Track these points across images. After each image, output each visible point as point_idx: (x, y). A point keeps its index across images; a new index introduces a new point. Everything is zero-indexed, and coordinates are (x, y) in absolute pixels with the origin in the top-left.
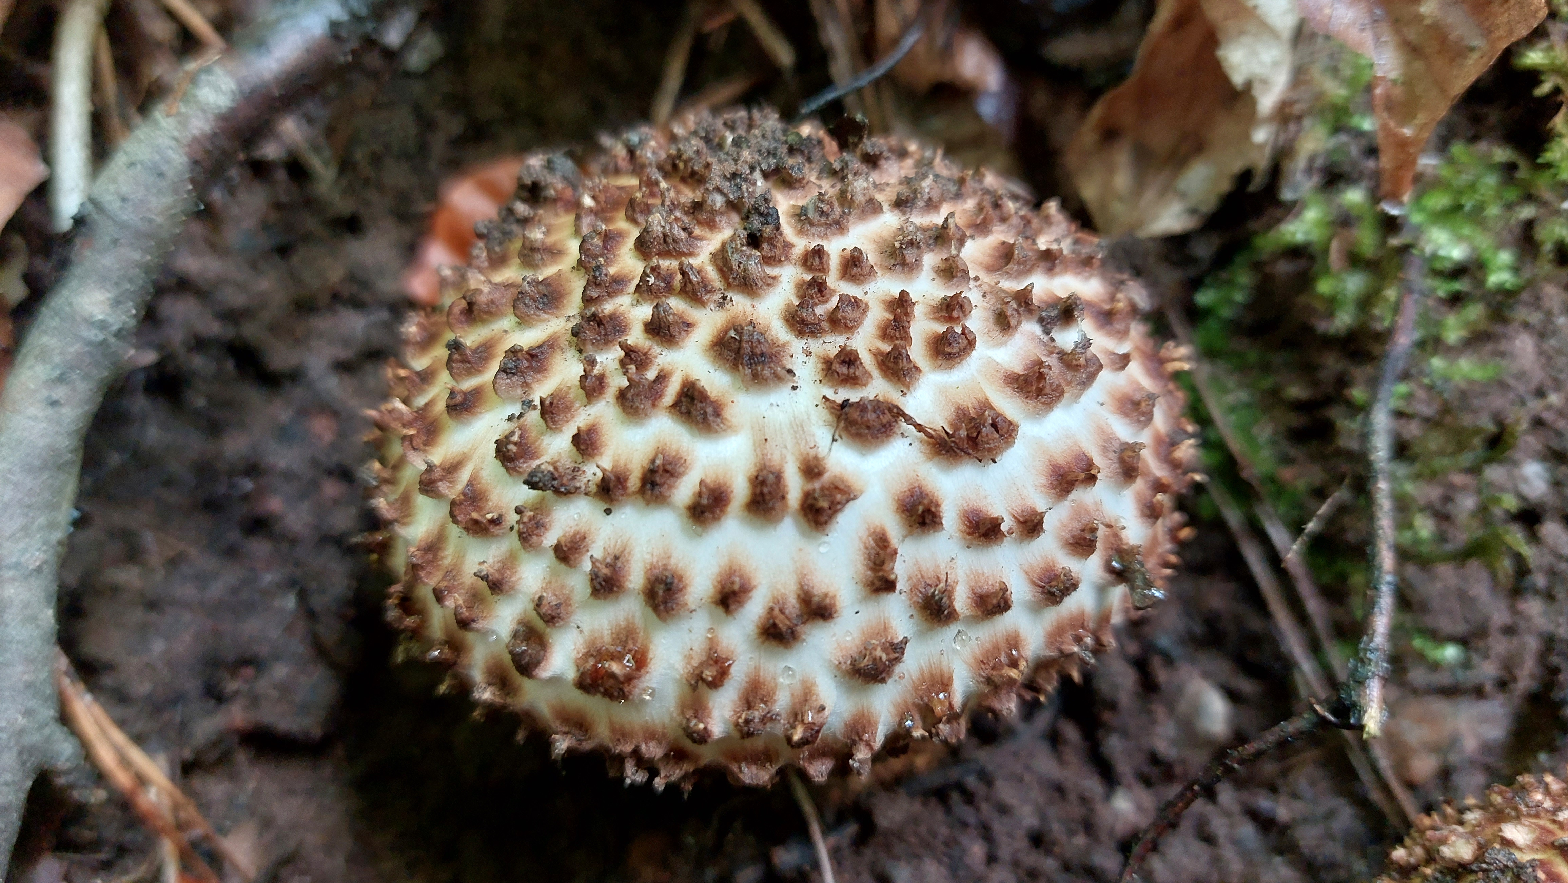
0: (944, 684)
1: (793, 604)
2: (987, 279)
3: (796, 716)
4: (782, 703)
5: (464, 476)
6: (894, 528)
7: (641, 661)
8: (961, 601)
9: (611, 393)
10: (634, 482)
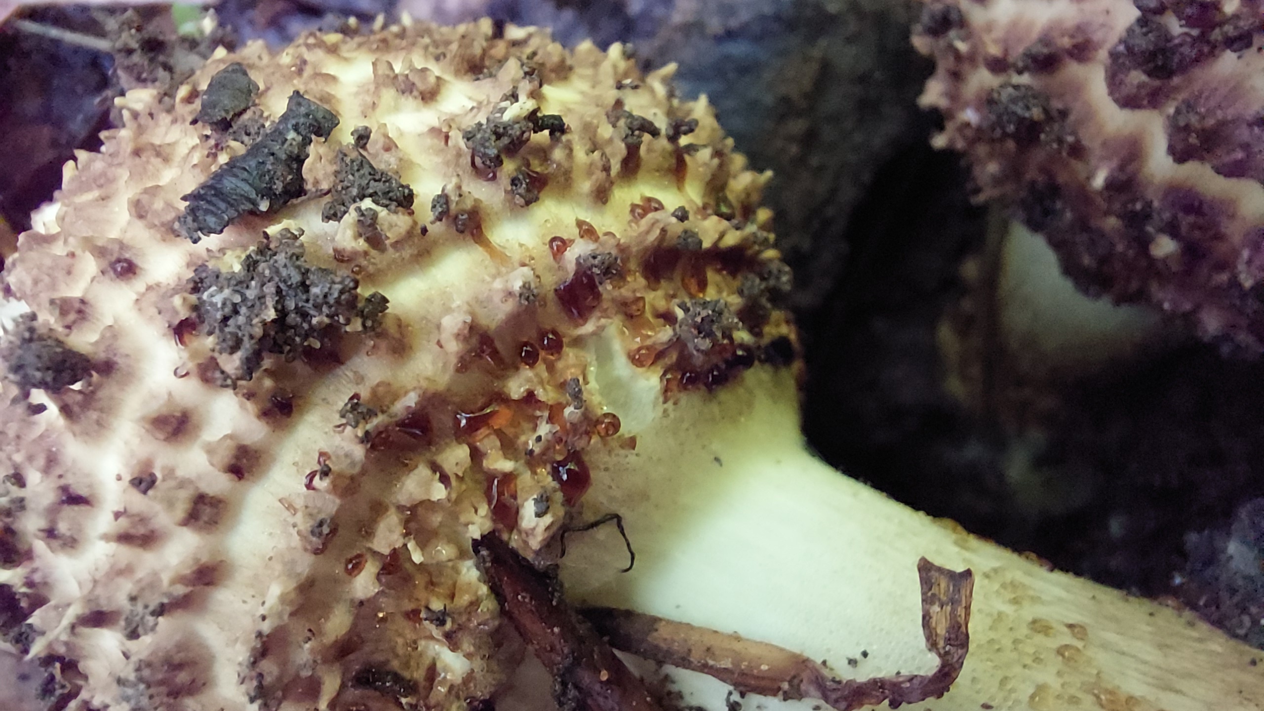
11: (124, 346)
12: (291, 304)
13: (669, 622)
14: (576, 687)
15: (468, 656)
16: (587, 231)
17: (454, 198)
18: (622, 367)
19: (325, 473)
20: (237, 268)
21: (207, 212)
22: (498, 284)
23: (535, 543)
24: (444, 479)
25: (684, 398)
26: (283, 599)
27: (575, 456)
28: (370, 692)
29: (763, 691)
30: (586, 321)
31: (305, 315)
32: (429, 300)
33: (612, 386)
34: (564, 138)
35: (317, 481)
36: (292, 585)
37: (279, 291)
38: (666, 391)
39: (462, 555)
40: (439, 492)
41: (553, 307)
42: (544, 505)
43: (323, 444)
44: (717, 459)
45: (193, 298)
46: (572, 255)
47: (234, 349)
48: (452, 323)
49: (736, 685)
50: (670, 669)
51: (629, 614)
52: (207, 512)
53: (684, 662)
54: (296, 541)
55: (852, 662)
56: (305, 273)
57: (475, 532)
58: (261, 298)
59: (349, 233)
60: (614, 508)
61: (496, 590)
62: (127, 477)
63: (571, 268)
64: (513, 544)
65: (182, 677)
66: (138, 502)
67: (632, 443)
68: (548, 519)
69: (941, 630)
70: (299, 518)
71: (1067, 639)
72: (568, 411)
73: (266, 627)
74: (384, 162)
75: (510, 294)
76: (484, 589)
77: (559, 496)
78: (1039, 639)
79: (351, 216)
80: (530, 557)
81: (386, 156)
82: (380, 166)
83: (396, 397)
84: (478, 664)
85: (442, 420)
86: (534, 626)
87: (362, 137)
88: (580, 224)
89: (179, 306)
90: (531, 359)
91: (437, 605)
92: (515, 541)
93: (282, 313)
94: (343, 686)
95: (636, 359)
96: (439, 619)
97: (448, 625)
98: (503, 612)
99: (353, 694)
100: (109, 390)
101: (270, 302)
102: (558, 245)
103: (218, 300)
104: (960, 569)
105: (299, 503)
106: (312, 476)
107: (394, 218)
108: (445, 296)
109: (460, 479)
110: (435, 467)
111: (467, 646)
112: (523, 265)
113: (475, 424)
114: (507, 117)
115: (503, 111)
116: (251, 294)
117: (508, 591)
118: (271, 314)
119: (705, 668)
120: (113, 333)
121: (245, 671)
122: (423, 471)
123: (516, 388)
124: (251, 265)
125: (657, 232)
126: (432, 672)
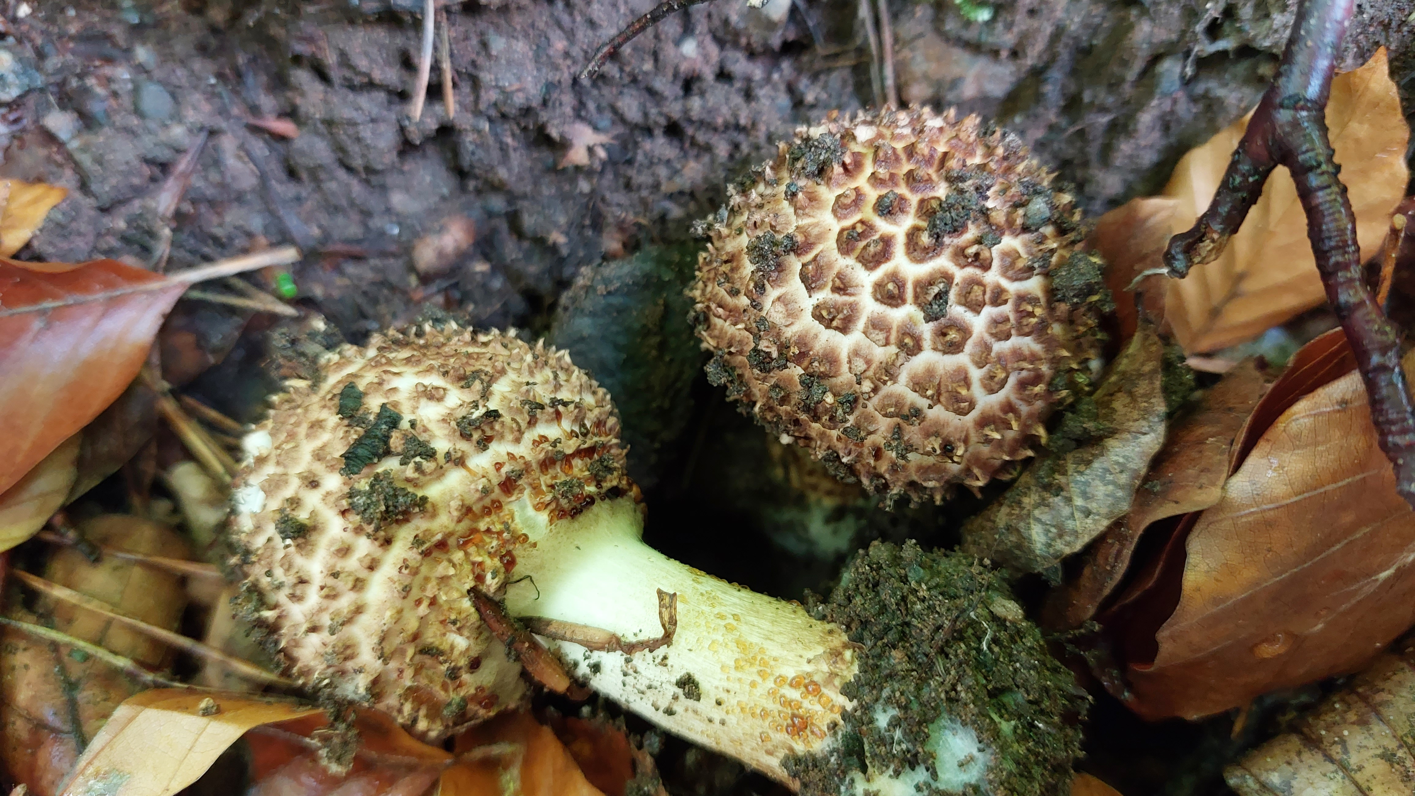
11: (321, 519)
12: (390, 503)
13: (557, 621)
14: (516, 650)
15: (468, 638)
16: (511, 456)
17: (453, 453)
18: (531, 512)
19: (407, 568)
20: (367, 488)
21: (354, 465)
22: (473, 486)
23: (492, 589)
24: (454, 566)
25: (560, 522)
26: (391, 617)
27: (509, 553)
28: (425, 656)
29: (598, 649)
30: (512, 495)
31: (396, 507)
32: (444, 494)
33: (526, 521)
34: (500, 420)
35: (403, 570)
36: (395, 611)
37: (385, 498)
38: (551, 521)
39: (463, 596)
40: (452, 571)
41: (497, 490)
42: (494, 577)
43: (405, 555)
44: (578, 548)
45: (350, 501)
46: (504, 470)
47: (370, 524)
48: (455, 504)
49: (588, 647)
50: (559, 642)
51: (539, 619)
52: (359, 584)
53: (563, 638)
54: (396, 594)
55: (635, 635)
56: (395, 490)
57: (467, 587)
58: (378, 501)
59: (412, 471)
60: (528, 573)
61: (478, 610)
62: (325, 572)
63: (504, 476)
64: (484, 590)
65: (349, 652)
66: (331, 581)
67: (535, 545)
68: (496, 580)
69: (666, 618)
70: (397, 585)
71: (731, 620)
72: (505, 535)
73: (385, 628)
74: (423, 437)
75: (477, 490)
76: (473, 610)
77: (503, 570)
78: (719, 621)
79: (411, 465)
80: (491, 595)
81: (424, 435)
82: (421, 439)
83: (433, 536)
84: (472, 641)
85: (452, 541)
86: (496, 625)
87: (413, 424)
88: (508, 454)
89: (345, 504)
90: (489, 513)
91: (453, 617)
92: (484, 589)
93: (387, 507)
94: (415, 654)
95: (537, 508)
96: (454, 622)
97: (458, 625)
98: (482, 618)
99: (418, 657)
100: (314, 537)
101: (382, 503)
102: (498, 466)
103: (361, 501)
104: (672, 593)
105: (396, 579)
106: (400, 568)
107: (429, 464)
108: (451, 491)
109: (461, 565)
110: (450, 561)
111: (466, 633)
112: (483, 477)
113: (466, 543)
114: (474, 416)
115: (472, 413)
116: (374, 499)
117: (483, 609)
118: (383, 508)
119: (571, 640)
120: (313, 514)
121: (376, 647)
122: (445, 563)
123: (482, 526)
124: (372, 486)
125: (543, 454)
126: (452, 647)
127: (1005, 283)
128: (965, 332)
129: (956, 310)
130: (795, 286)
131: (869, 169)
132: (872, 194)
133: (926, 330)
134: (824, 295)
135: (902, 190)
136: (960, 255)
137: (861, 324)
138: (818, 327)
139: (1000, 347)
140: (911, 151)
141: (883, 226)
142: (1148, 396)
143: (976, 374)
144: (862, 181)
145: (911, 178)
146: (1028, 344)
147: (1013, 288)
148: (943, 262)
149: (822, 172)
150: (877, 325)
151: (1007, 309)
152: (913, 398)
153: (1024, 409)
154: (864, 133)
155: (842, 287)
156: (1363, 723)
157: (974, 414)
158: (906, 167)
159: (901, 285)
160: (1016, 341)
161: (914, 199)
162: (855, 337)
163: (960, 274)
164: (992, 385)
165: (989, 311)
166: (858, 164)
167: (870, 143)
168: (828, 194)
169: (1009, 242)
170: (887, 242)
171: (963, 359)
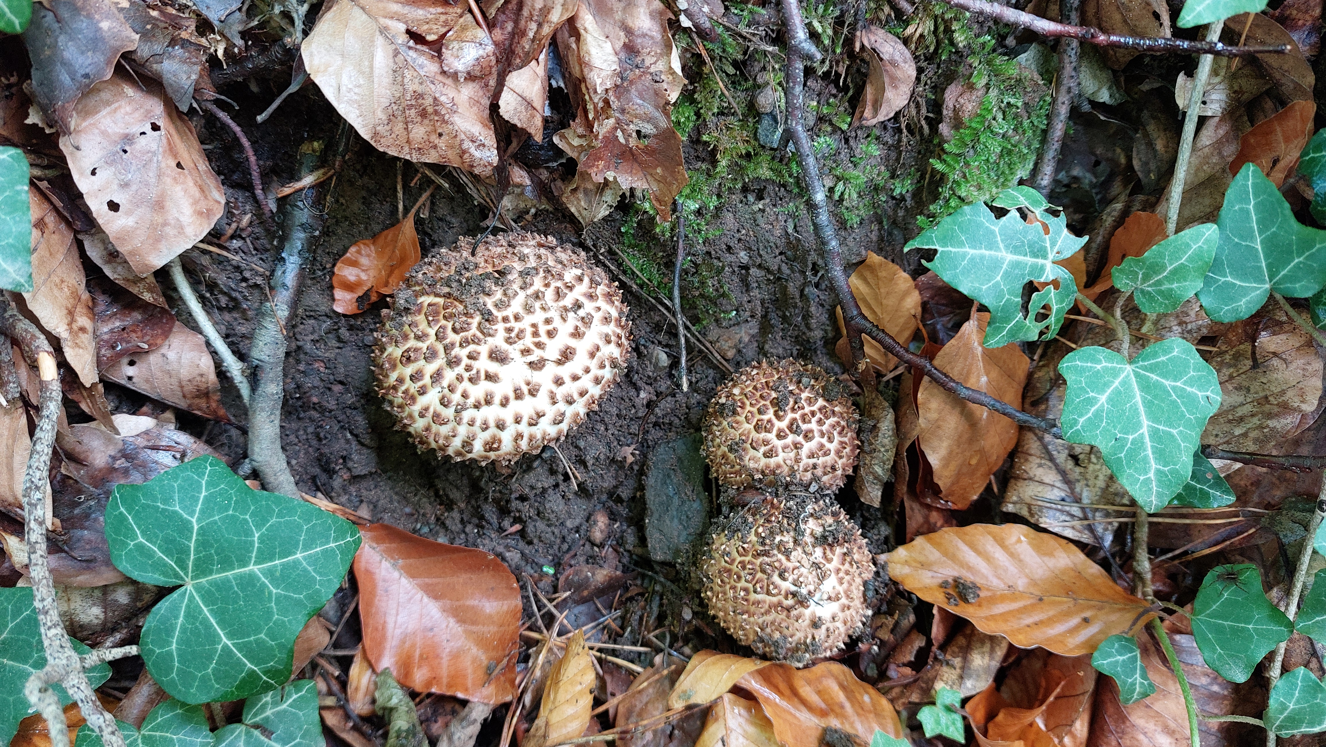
0: (578, 414)
1: (535, 417)
2: (555, 305)
3: (543, 439)
4: (539, 436)
5: (431, 410)
6: (554, 388)
7: (500, 441)
8: (576, 396)
9: (466, 380)
10: (483, 402)
127: (812, 408)
128: (811, 431)
129: (804, 427)
130: (752, 452)
131: (748, 403)
132: (755, 410)
133: (800, 439)
134: (763, 449)
135: (763, 402)
136: (793, 410)
137: (780, 450)
138: (768, 460)
139: (825, 428)
140: (755, 388)
141: (765, 417)
142: (880, 404)
143: (824, 441)
144: (748, 408)
145: (762, 397)
146: (833, 420)
147: (815, 408)
148: (790, 416)
149: (735, 413)
150: (784, 448)
151: (819, 415)
152: (812, 461)
153: (846, 439)
154: (736, 391)
155: (766, 442)
156: (1027, 460)
157: (833, 452)
158: (758, 394)
159: (783, 431)
160: (828, 422)
161: (768, 403)
162: (782, 455)
163: (797, 415)
164: (830, 440)
165: (814, 420)
166: (743, 403)
167: (741, 393)
168: (742, 419)
169: (804, 395)
170: (769, 421)
171: (817, 439)
